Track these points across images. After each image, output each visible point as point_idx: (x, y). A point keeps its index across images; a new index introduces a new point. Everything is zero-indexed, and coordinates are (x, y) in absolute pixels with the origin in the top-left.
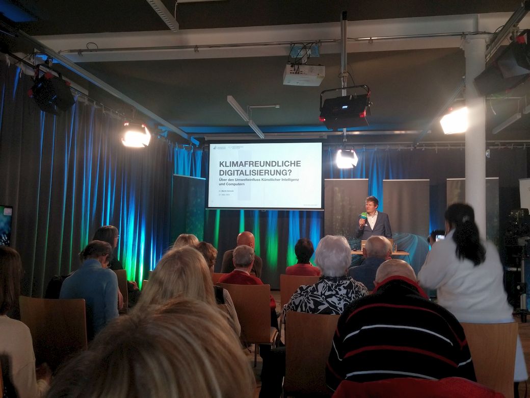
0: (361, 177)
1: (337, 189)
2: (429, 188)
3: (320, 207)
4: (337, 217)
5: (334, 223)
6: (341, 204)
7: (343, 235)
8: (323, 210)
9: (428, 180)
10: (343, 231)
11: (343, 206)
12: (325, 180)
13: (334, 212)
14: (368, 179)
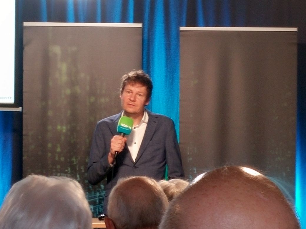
0: (124, 20)
1: (56, 50)
2: (295, 49)
3: (12, 101)
4: (59, 127)
5: (50, 145)
6: (68, 92)
7: (73, 176)
8: (19, 109)
9: (295, 29)
10: (73, 168)
11: (74, 99)
12: (26, 24)
13: (50, 113)
14: (140, 25)
